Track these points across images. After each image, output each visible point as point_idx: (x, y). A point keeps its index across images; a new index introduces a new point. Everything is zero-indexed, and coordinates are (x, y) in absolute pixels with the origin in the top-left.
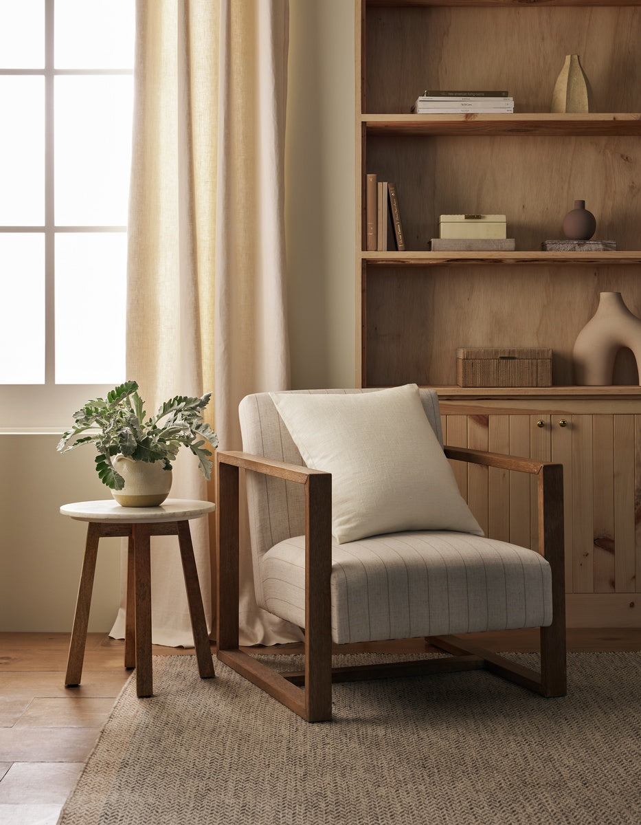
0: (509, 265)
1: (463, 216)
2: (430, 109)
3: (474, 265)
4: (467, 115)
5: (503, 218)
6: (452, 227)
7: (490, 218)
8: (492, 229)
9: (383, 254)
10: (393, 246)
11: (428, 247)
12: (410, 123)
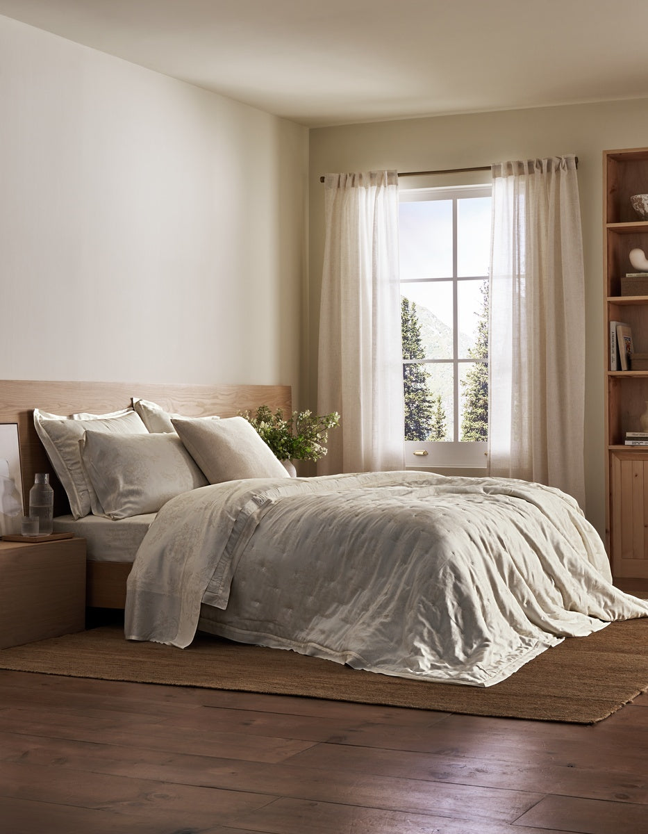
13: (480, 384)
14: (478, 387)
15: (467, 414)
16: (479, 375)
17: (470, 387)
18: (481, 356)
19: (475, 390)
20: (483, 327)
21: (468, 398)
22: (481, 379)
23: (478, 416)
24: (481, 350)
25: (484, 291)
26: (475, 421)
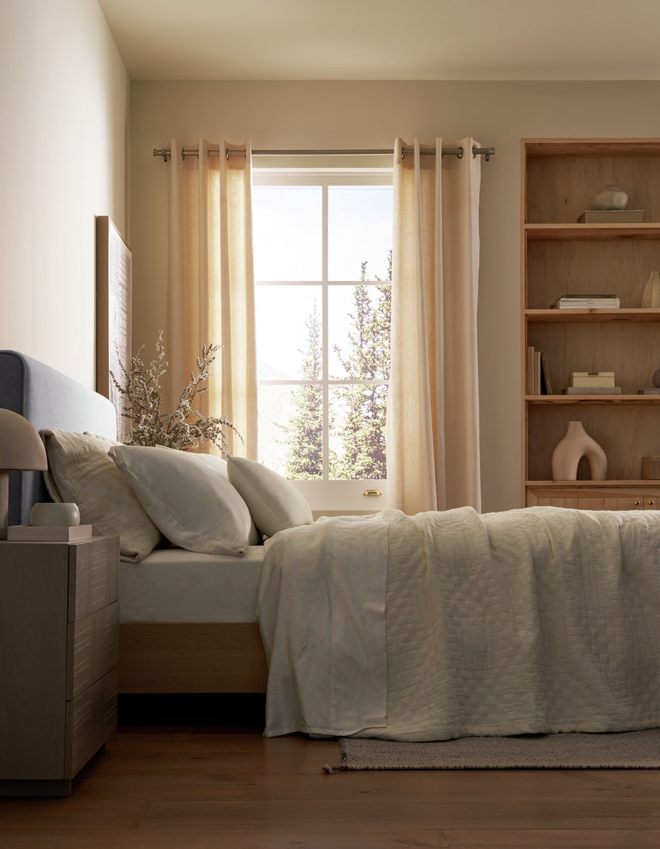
0: (617, 404)
1: (587, 373)
2: (568, 306)
3: (593, 404)
4: (591, 310)
5: (613, 374)
6: (581, 381)
7: (601, 374)
8: (606, 381)
9: (538, 397)
10: (544, 392)
11: (564, 392)
12: (555, 315)
13: (304, 431)
14: (303, 434)
15: (289, 464)
16: (303, 421)
17: (293, 434)
18: (306, 399)
19: (299, 438)
20: (308, 366)
21: (291, 446)
22: (306, 425)
23: (301, 467)
24: (306, 392)
25: (310, 326)
26: (298, 472)
